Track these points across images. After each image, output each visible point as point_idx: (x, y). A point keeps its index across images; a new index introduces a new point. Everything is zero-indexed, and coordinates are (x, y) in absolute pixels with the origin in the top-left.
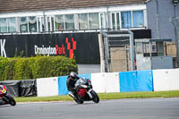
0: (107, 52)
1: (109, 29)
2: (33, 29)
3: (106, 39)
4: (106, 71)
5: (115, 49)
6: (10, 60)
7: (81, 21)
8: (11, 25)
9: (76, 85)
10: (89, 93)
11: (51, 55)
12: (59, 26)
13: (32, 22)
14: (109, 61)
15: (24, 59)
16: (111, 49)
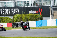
0: (52, 13)
1: (53, 5)
2: (28, 5)
3: (52, 8)
4: (52, 19)
5: (55, 12)
6: (20, 15)
7: (44, 3)
8: (21, 4)
9: (23, 25)
10: (27, 27)
11: (34, 14)
12: (37, 4)
13: (28, 3)
14: (53, 16)
15: (25, 15)
16: (54, 12)
